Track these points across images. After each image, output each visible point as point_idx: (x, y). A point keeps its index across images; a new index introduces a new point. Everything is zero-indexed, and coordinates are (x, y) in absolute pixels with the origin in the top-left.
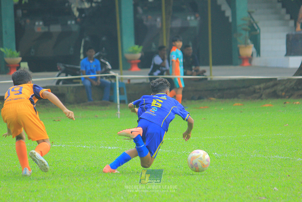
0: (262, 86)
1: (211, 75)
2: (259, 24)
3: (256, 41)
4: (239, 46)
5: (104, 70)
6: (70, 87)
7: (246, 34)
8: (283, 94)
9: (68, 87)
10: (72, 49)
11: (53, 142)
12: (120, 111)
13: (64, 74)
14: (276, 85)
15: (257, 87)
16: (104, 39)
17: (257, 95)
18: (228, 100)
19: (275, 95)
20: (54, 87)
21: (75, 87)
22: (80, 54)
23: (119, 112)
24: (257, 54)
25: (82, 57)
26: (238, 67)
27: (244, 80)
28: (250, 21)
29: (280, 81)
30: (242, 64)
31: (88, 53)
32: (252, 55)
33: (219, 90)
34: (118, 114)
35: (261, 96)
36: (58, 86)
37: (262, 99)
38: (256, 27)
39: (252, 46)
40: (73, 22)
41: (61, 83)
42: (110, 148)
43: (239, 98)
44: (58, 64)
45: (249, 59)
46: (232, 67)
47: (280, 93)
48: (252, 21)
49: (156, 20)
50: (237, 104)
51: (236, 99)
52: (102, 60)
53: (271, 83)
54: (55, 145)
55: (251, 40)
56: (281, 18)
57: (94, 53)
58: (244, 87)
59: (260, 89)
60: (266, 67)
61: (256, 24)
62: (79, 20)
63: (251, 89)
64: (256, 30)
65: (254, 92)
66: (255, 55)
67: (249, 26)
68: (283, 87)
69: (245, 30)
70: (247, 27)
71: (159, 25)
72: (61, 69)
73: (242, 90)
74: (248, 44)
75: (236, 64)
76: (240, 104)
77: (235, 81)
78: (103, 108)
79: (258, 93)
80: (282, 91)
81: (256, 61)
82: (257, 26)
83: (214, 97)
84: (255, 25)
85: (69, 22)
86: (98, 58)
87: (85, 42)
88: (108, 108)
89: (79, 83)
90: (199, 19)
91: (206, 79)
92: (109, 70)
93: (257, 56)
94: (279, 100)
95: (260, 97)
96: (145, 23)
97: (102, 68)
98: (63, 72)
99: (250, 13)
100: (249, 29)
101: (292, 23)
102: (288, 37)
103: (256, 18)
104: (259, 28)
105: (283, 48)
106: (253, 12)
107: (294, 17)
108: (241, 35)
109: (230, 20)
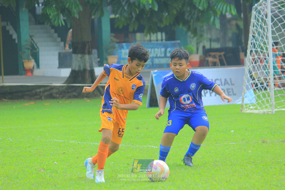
0: (42, 90)
1: (3, 83)
2: (38, 45)
3: (36, 57)
4: (23, 60)
7: (28, 52)
8: (58, 96)
15: (38, 90)
17: (38, 97)
19: (51, 97)
24: (37, 67)
26: (23, 77)
28: (31, 43)
30: (26, 74)
32: (33, 68)
33: (9, 93)
35: (41, 97)
37: (42, 100)
39: (33, 60)
43: (24, 99)
45: (31, 71)
46: (18, 77)
47: (55, 95)
48: (33, 42)
51: (22, 100)
53: (49, 88)
55: (32, 56)
56: (54, 40)
59: (40, 92)
60: (44, 77)
61: (36, 44)
63: (33, 92)
64: (36, 49)
65: (36, 94)
66: (35, 67)
67: (31, 46)
68: (57, 91)
69: (28, 49)
70: (29, 47)
73: (26, 93)
74: (30, 59)
75: (22, 75)
79: (39, 95)
80: (57, 93)
81: (36, 72)
82: (37, 46)
83: (6, 99)
84: (35, 45)
93: (37, 68)
94: (55, 100)
95: (40, 98)
99: (31, 36)
100: (31, 48)
101: (62, 44)
102: (60, 54)
103: (35, 40)
104: (38, 47)
105: (57, 62)
106: (33, 36)
107: (64, 40)
108: (25, 52)
109: (17, 41)
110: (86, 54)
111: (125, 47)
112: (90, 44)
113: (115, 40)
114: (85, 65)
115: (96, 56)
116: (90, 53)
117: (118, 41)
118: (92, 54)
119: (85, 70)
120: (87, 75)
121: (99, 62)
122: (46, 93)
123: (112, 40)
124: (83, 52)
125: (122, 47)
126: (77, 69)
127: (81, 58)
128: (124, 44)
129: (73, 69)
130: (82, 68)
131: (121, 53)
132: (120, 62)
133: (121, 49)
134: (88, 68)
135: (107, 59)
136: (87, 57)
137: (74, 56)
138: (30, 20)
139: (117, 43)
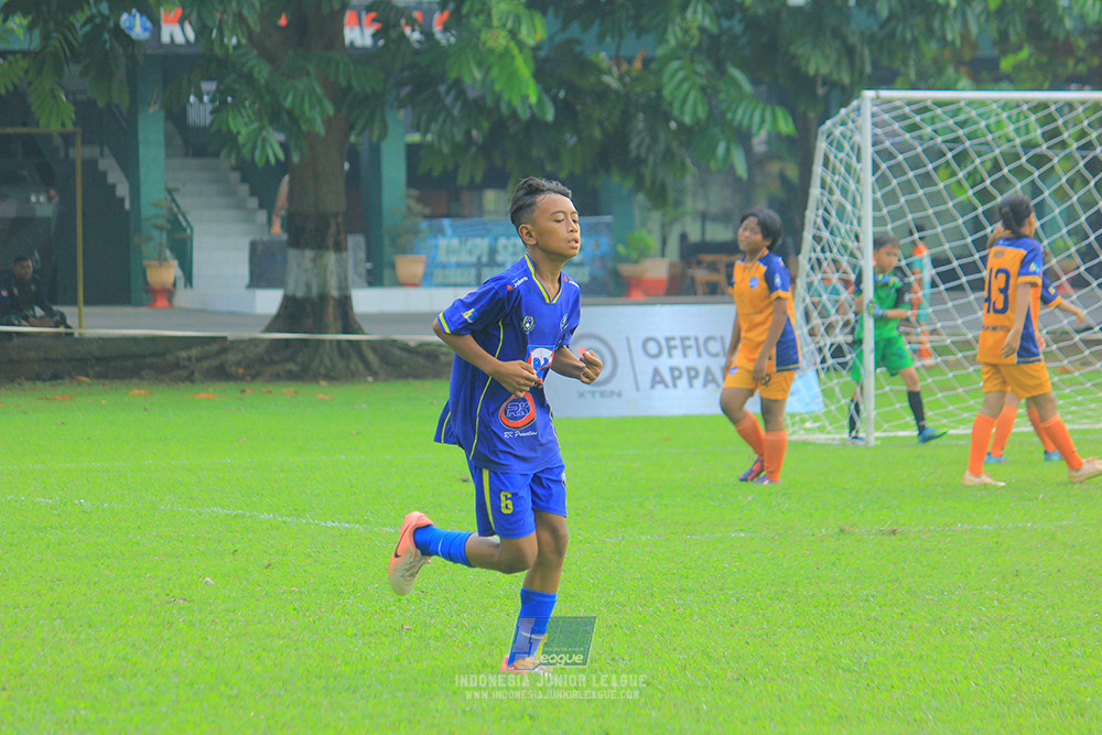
0: (194, 352)
1: (80, 326)
2: (192, 217)
3: (183, 252)
4: (145, 262)
7: (161, 237)
8: (240, 371)
14: (224, 351)
15: (184, 354)
17: (183, 373)
18: (117, 381)
19: (221, 374)
24: (186, 281)
26: (142, 310)
27: (154, 339)
28: (170, 210)
29: (232, 342)
30: (151, 304)
32: (174, 285)
33: (99, 359)
35: (193, 373)
37: (192, 382)
38: (184, 224)
39: (175, 263)
43: (142, 378)
45: (168, 293)
46: (129, 310)
47: (234, 369)
48: (175, 209)
50: (137, 391)
51: (136, 381)
53: (215, 347)
55: (171, 250)
56: (239, 205)
58: (154, 355)
59: (189, 359)
60: (204, 311)
61: (184, 216)
63: (170, 358)
64: (184, 230)
65: (177, 365)
66: (181, 283)
67: (169, 221)
68: (240, 356)
69: (161, 228)
70: (163, 222)
73: (148, 361)
74: (165, 260)
75: (139, 304)
76: (143, 392)
77: (135, 340)
79: (186, 367)
80: (238, 364)
81: (183, 297)
82: (186, 220)
83: (87, 376)
84: (181, 218)
90: (56, 200)
91: (72, 334)
93: (186, 286)
94: (232, 384)
95: (190, 378)
99: (169, 191)
100: (169, 226)
101: (262, 216)
102: (253, 246)
103: (183, 202)
104: (189, 224)
105: (243, 271)
106: (177, 190)
107: (267, 204)
108: (150, 238)
109: (127, 205)
110: (327, 248)
111: (449, 231)
112: (340, 219)
113: (418, 208)
114: (324, 284)
115: (362, 255)
116: (339, 247)
117: (427, 211)
118: (346, 249)
119: (323, 298)
120: (331, 312)
121: (369, 272)
123: (409, 208)
124: (320, 245)
125: (441, 232)
126: (300, 294)
127: (314, 261)
128: (446, 222)
129: (290, 292)
130: (315, 292)
131: (436, 247)
132: (432, 275)
133: (435, 237)
134: (334, 293)
135: (393, 266)
136: (331, 258)
137: (293, 254)
138: (168, 144)
139: (426, 217)
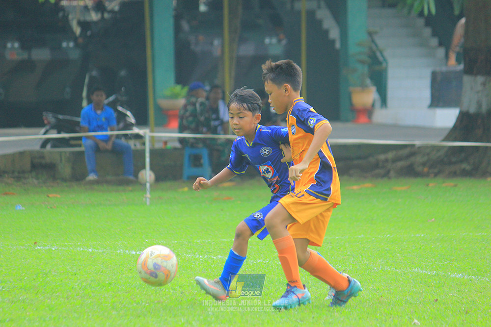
0: (390, 155)
2: (387, 54)
3: (379, 80)
4: (351, 89)
5: (121, 125)
6: (65, 152)
7: (363, 69)
8: (426, 170)
9: (61, 153)
10: (68, 90)
11: (35, 243)
12: (150, 194)
13: (55, 131)
14: (413, 154)
15: (382, 157)
16: (123, 73)
17: (381, 171)
19: (411, 172)
20: (38, 152)
21: (73, 153)
22: (81, 99)
23: (148, 195)
24: (382, 102)
25: (85, 103)
26: (349, 125)
27: (359, 146)
28: (371, 48)
29: (419, 148)
30: (355, 120)
31: (94, 97)
32: (373, 106)
34: (146, 198)
35: (388, 172)
36: (44, 150)
37: (389, 178)
38: (381, 59)
39: (373, 89)
40: (71, 44)
41: (49, 147)
42: (134, 253)
43: (350, 176)
44: (44, 114)
45: (368, 112)
46: (339, 125)
47: (420, 169)
48: (374, 48)
49: (212, 44)
52: (120, 109)
53: (406, 152)
54: (39, 246)
55: (372, 78)
56: (423, 44)
57: (104, 97)
59: (386, 161)
60: (396, 126)
61: (381, 52)
62: (80, 40)
63: (372, 160)
64: (380, 63)
65: (376, 166)
66: (378, 104)
67: (369, 57)
68: (425, 158)
69: (362, 62)
70: (365, 58)
71: (217, 52)
72: (49, 123)
73: (356, 162)
74: (367, 86)
75: (346, 120)
77: (345, 147)
78: (121, 188)
79: (383, 167)
80: (424, 164)
81: (380, 116)
82: (383, 56)
84: (378, 54)
85: (64, 45)
86: (113, 105)
87: (91, 78)
88: (130, 188)
89: (80, 146)
90: (284, 42)
92: (132, 125)
93: (381, 107)
94: (419, 180)
95: (386, 175)
96: (193, 47)
97: (118, 123)
98: (53, 127)
99: (370, 34)
100: (369, 61)
101: (441, 52)
102: (434, 76)
103: (380, 42)
104: (385, 60)
105: (426, 94)
106: (376, 33)
107: (445, 43)
108: (355, 70)
109: (338, 45)
122: (400, 164)
124: (489, 72)
126: (472, 110)
129: (464, 110)
130: (484, 109)
137: (467, 79)
